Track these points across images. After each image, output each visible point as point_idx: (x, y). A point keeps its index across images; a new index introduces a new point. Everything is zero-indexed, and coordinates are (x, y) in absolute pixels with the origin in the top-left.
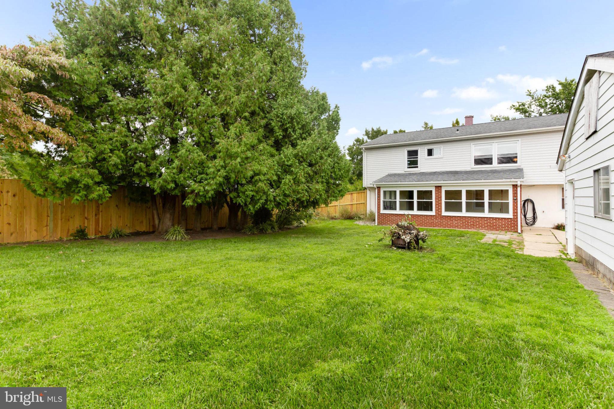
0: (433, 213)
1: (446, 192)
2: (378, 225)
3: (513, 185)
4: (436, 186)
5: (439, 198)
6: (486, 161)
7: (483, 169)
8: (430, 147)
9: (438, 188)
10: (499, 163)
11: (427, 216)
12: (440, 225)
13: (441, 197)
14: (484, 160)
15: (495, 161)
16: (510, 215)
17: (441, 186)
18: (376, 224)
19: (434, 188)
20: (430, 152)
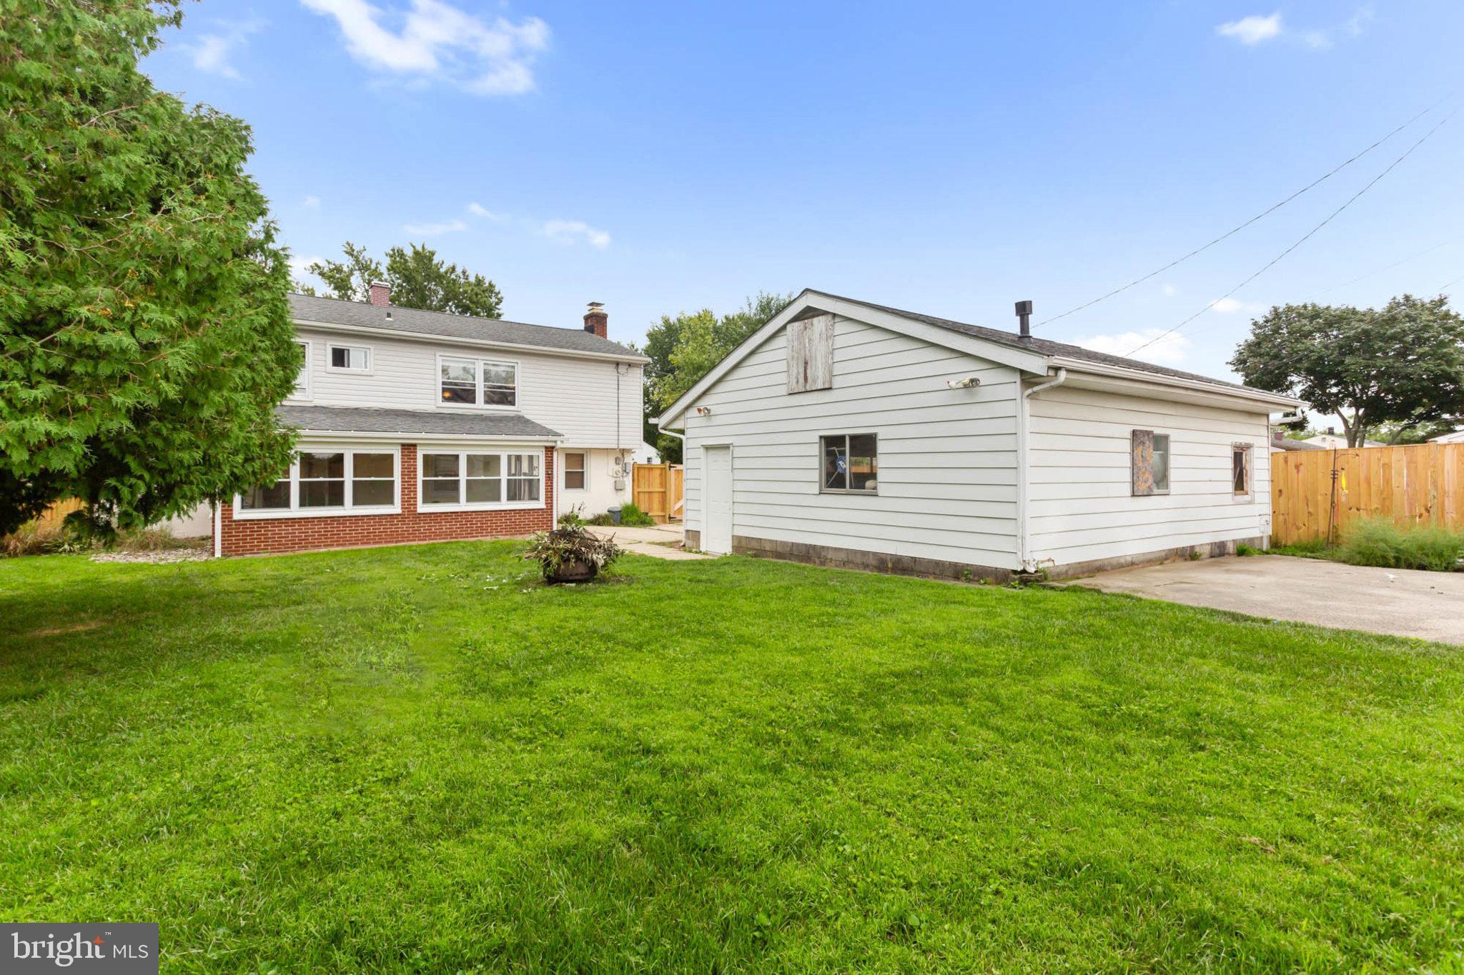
0: (396, 508)
1: (426, 457)
2: (223, 555)
3: (546, 448)
4: (403, 445)
5: (409, 473)
6: (464, 394)
7: (460, 412)
8: (341, 344)
9: (409, 449)
10: (487, 402)
11: (380, 516)
12: (414, 536)
13: (415, 471)
14: (459, 392)
15: (480, 396)
16: (541, 504)
17: (415, 445)
18: (218, 554)
19: (399, 448)
20: (339, 358)
